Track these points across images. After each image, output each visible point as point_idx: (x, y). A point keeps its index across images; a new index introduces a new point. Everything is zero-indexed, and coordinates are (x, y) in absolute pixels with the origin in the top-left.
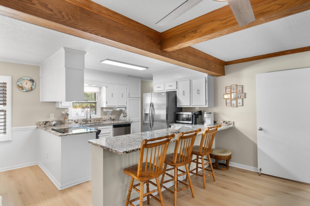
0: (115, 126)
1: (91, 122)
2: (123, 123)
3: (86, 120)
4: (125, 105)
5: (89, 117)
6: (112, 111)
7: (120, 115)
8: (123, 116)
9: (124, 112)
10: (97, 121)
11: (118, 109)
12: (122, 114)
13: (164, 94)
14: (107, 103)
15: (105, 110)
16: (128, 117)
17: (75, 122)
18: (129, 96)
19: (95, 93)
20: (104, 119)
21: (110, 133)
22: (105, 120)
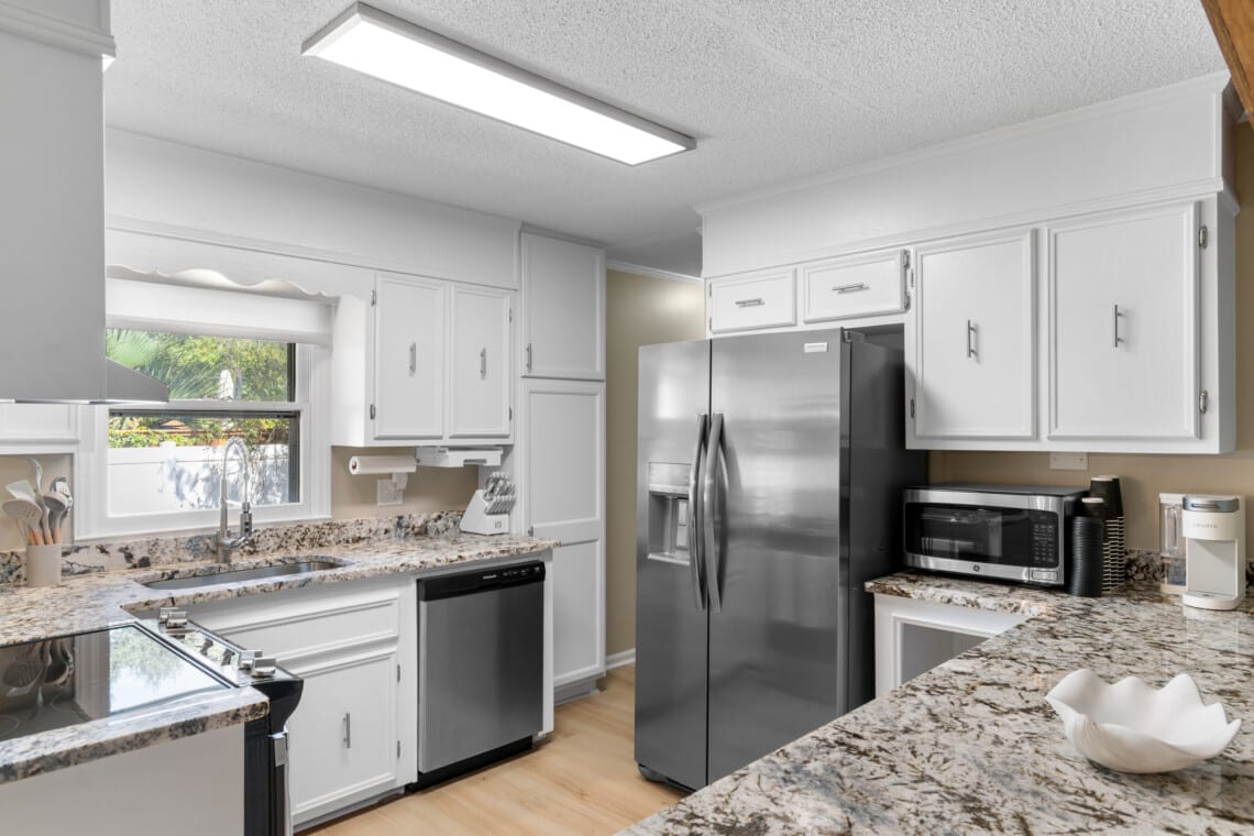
0: (434, 588)
1: (255, 560)
2: (492, 560)
3: (216, 539)
4: (504, 430)
5: (234, 522)
6: (413, 469)
7: (466, 498)
8: (488, 505)
9: (496, 481)
10: (300, 543)
11: (455, 460)
12: (480, 493)
13: (821, 346)
14: (372, 417)
15: (358, 466)
16: (519, 510)
17: (129, 557)
18: (529, 366)
19: (291, 348)
20: (352, 532)
21: (393, 641)
22: (359, 539)
